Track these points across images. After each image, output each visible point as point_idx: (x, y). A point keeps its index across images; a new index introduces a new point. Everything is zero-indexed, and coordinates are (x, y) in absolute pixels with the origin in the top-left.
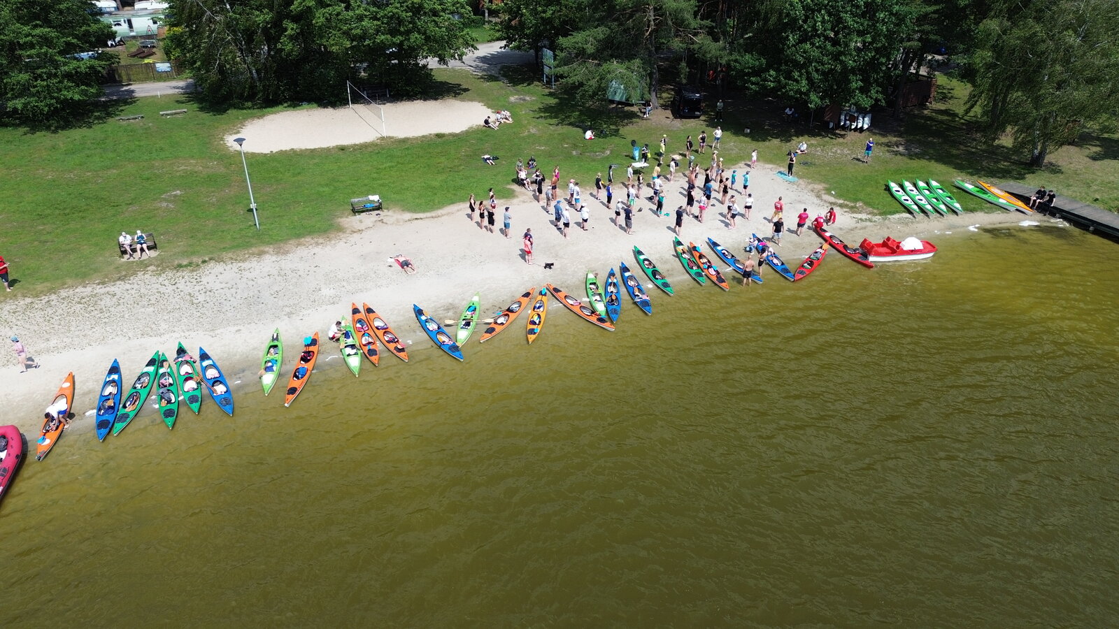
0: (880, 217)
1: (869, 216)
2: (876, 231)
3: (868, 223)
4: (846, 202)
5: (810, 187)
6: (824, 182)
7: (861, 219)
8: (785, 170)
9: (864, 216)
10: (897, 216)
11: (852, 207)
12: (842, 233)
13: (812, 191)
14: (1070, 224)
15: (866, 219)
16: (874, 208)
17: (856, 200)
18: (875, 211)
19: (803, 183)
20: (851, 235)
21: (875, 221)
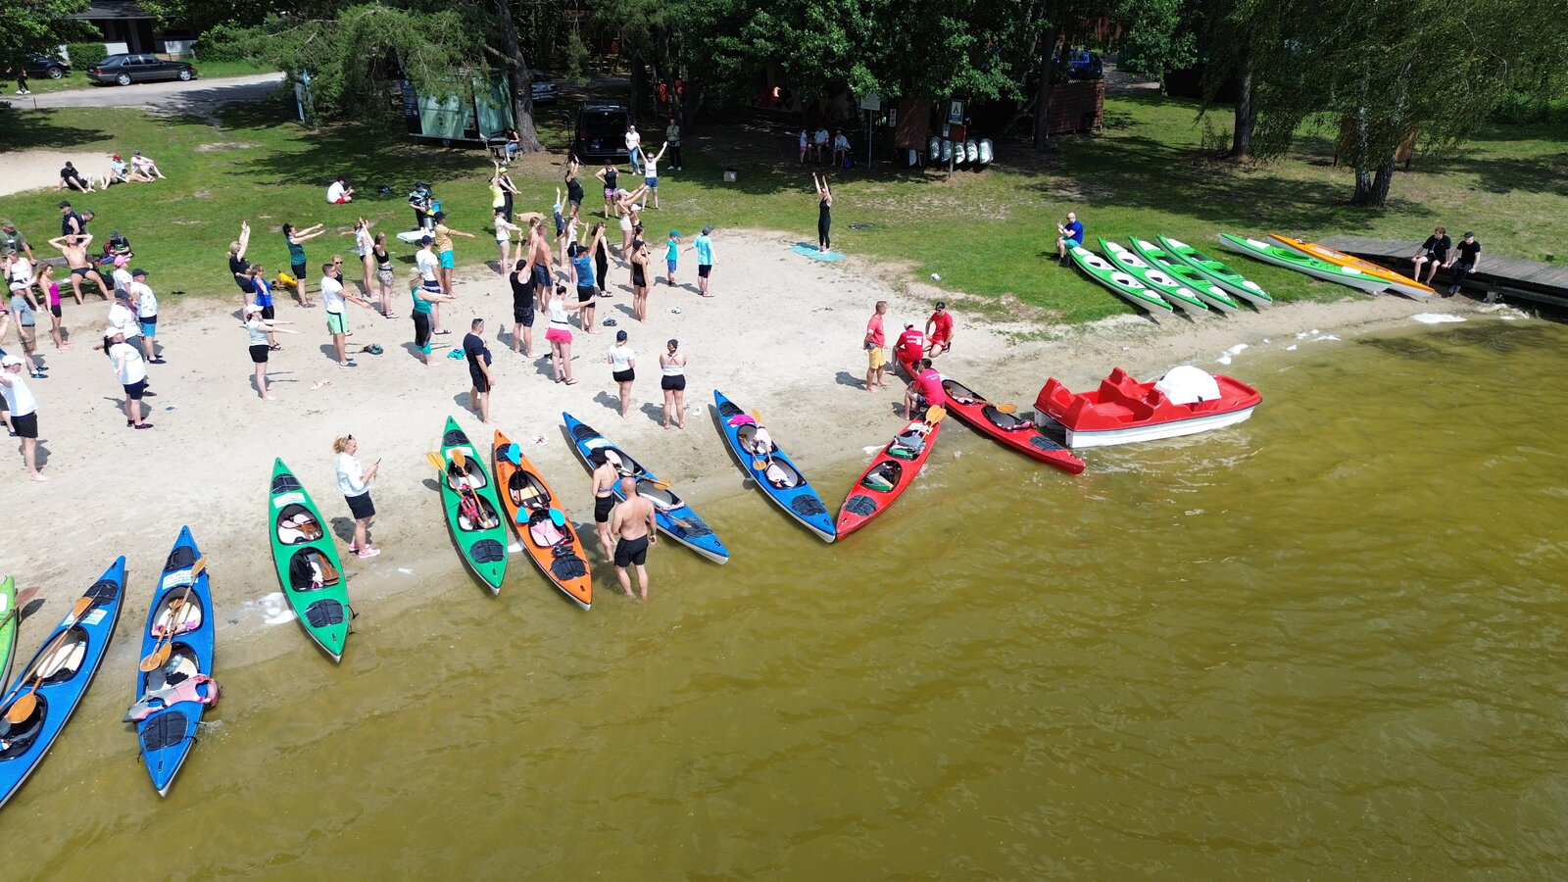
0: (1068, 327)
1: (1040, 327)
2: (1068, 363)
3: (1041, 344)
4: (971, 296)
5: (878, 269)
6: (909, 258)
7: (1019, 335)
8: (813, 239)
9: (1025, 327)
10: (1110, 322)
11: (989, 309)
12: (974, 372)
13: (882, 277)
14: (1533, 314)
15: (1033, 334)
16: (1047, 306)
17: (996, 291)
18: (1052, 313)
19: (858, 263)
20: (1001, 378)
21: (1057, 338)
